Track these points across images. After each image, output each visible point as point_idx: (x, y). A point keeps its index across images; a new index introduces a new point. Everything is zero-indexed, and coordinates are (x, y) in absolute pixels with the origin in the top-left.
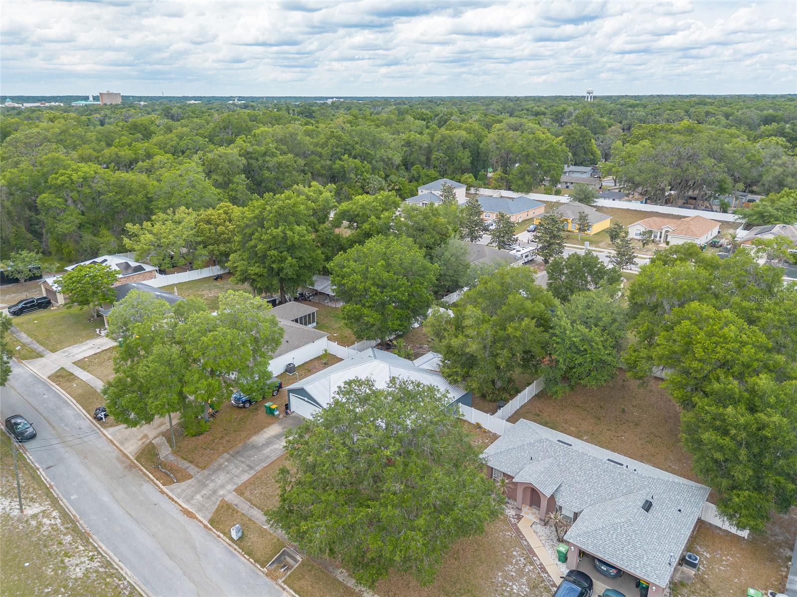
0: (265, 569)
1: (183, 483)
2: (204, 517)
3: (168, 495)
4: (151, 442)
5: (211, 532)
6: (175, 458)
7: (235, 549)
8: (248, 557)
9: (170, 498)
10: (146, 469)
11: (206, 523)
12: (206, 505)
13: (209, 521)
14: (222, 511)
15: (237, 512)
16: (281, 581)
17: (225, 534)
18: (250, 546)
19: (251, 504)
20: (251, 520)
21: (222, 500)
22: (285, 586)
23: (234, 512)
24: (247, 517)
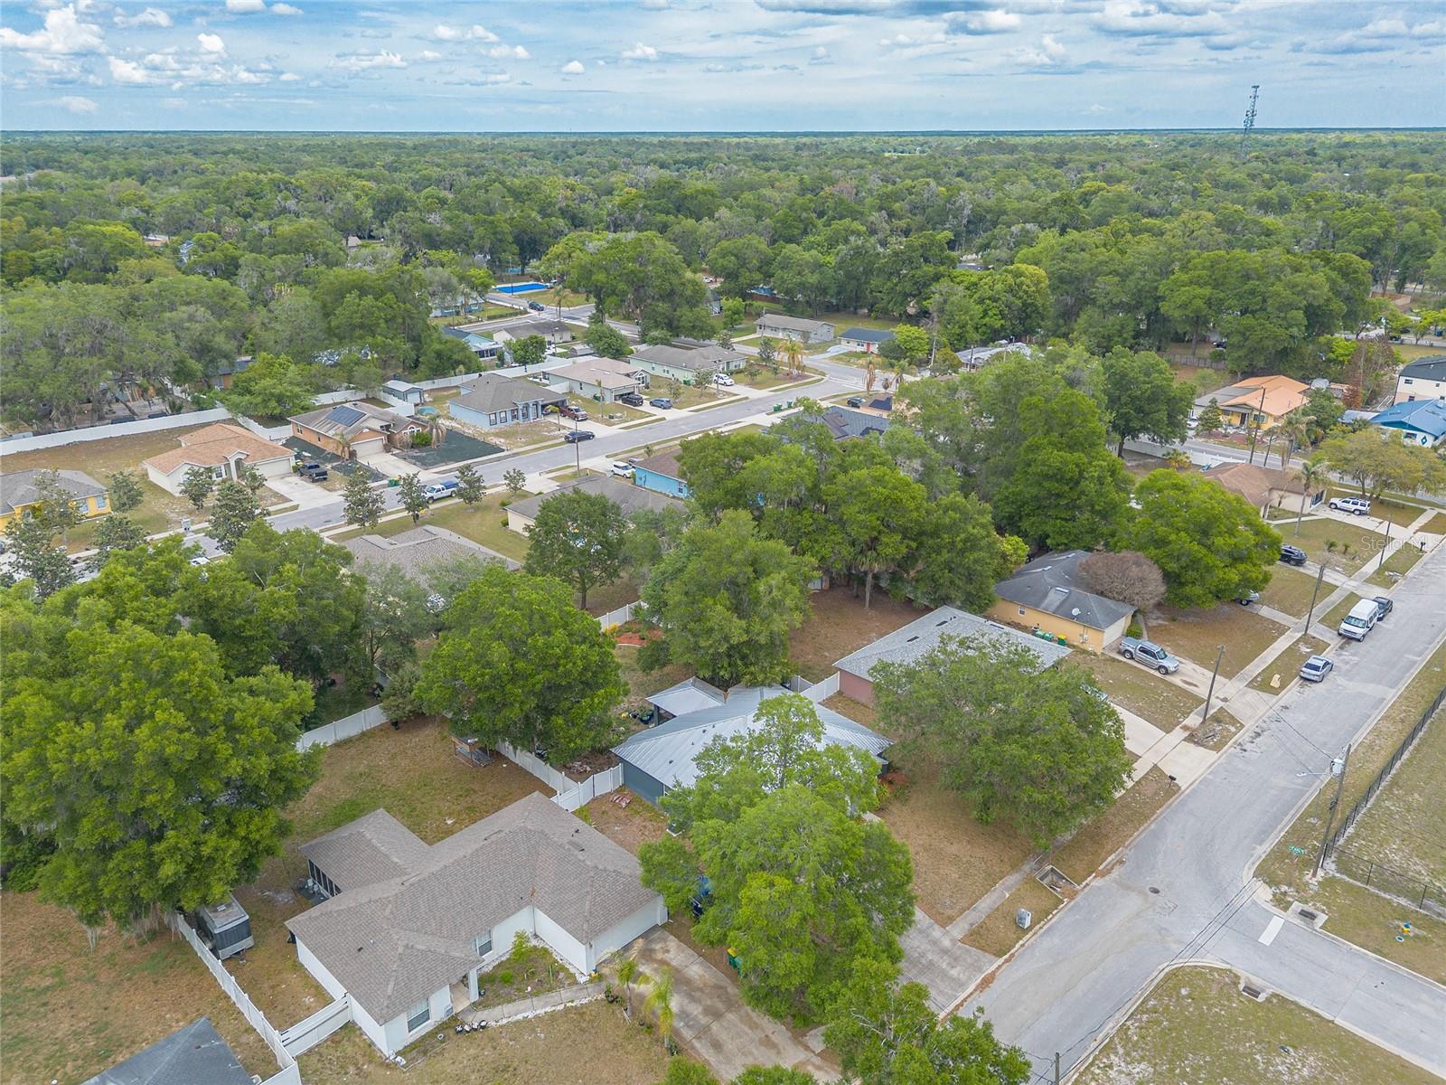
0: (1066, 900)
2: (992, 963)
5: (1015, 955)
7: (1042, 927)
8: (1051, 915)
11: (1002, 960)
12: (969, 960)
13: (999, 956)
14: (982, 941)
15: (985, 923)
16: (1078, 887)
17: (1019, 938)
18: (1036, 912)
19: (968, 909)
20: (997, 909)
21: (962, 942)
22: (1084, 884)
23: (983, 927)
24: (993, 913)
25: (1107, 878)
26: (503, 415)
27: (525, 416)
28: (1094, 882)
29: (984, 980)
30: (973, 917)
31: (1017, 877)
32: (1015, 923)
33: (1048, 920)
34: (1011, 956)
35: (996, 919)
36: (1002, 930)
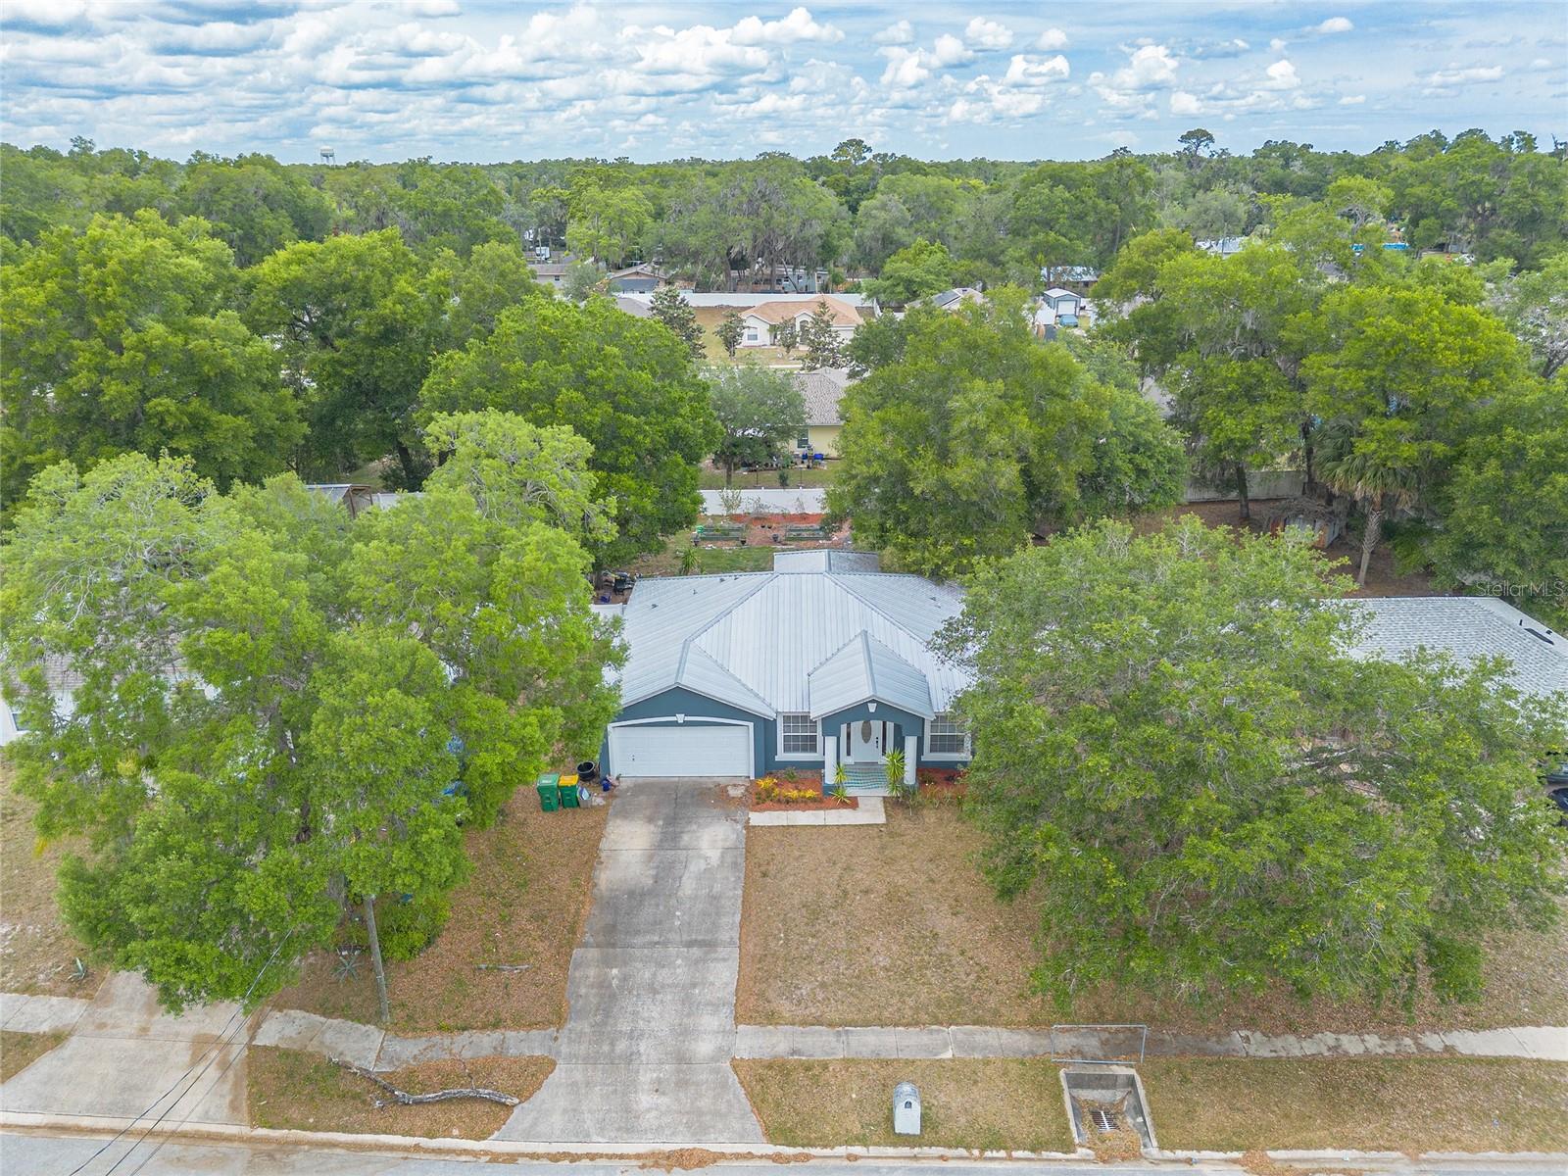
0: (1082, 1152)
1: (541, 1095)
2: (742, 1137)
3: (534, 1156)
4: (250, 1047)
5: (812, 1162)
6: (422, 1043)
7: (942, 1158)
8: (1002, 1154)
9: (555, 1158)
10: (345, 1129)
11: (771, 1149)
12: (704, 1103)
13: (773, 1139)
14: (775, 1091)
15: (825, 1066)
16: (1154, 1151)
17: (862, 1140)
18: (971, 1124)
19: (830, 1025)
20: (887, 1063)
21: (736, 1066)
22: (1181, 1154)
23: (814, 1070)
24: (867, 1062)
29: (681, 1153)
30: (819, 1044)
31: (1019, 1041)
32: (891, 1110)
33: (982, 1158)
34: (796, 1158)
35: (863, 1076)
36: (846, 1101)
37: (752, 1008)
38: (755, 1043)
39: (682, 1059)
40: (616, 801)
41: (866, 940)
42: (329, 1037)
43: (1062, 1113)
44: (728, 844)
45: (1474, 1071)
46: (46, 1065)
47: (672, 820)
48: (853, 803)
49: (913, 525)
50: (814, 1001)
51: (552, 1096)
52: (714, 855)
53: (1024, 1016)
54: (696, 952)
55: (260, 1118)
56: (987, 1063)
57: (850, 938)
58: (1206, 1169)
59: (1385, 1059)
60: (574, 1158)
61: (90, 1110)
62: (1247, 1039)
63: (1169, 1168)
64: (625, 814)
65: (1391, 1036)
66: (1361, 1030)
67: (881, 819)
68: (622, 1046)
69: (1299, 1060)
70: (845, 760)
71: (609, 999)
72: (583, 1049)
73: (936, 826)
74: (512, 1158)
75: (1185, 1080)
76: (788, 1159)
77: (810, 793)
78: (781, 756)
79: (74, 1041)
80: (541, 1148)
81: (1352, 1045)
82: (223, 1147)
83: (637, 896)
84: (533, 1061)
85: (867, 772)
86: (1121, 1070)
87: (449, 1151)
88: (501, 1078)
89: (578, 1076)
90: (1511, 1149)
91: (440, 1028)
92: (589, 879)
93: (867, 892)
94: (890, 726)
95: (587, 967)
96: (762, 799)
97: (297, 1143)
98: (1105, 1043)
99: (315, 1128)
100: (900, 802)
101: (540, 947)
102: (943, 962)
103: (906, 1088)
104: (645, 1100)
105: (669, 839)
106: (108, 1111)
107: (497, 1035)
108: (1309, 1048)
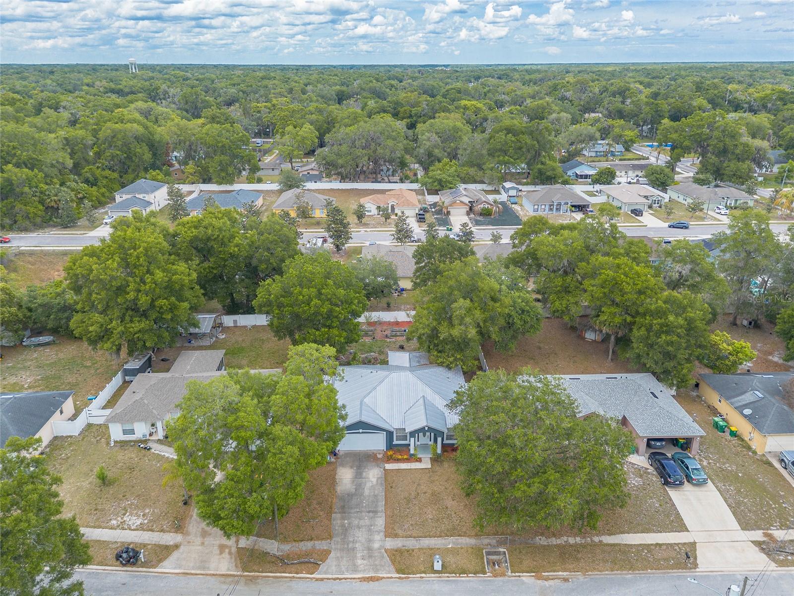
0: (488, 574)
1: (328, 561)
2: (389, 572)
3: (329, 579)
4: (238, 548)
5: (410, 579)
6: (290, 545)
7: (448, 577)
8: (465, 575)
9: (335, 579)
10: (271, 572)
11: (398, 575)
12: (377, 563)
13: (398, 573)
14: (398, 558)
15: (413, 550)
16: (509, 573)
17: (425, 572)
18: (457, 567)
19: (414, 537)
20: (432, 549)
21: (386, 551)
22: (517, 574)
23: (410, 552)
24: (425, 549)
25: (539, 582)
26: (543, 207)
27: (558, 210)
28: (527, 579)
29: (372, 577)
30: (411, 543)
31: (472, 541)
32: (433, 563)
33: (460, 577)
34: (405, 578)
35: (424, 553)
36: (419, 561)
37: (390, 533)
38: (391, 544)
39: (369, 549)
40: (339, 460)
41: (425, 510)
42: (261, 544)
43: (483, 563)
44: (379, 476)
45: (606, 548)
46: (175, 555)
47: (359, 467)
48: (420, 460)
49: (440, 348)
50: (409, 530)
51: (331, 561)
52: (374, 480)
53: (473, 533)
54: (371, 514)
55: (244, 569)
56: (462, 548)
57: (420, 509)
58: (524, 579)
59: (581, 545)
60: (340, 579)
61: (193, 568)
62: (540, 539)
63: (513, 578)
64: (342, 465)
65: (584, 537)
66: (575, 536)
67: (430, 466)
68: (351, 545)
69: (555, 545)
70: (417, 443)
71: (345, 531)
72: (339, 546)
73: (448, 468)
74: (322, 579)
75: (520, 552)
76: (403, 578)
77: (405, 457)
78: (395, 442)
79: (182, 548)
80: (330, 576)
81: (571, 541)
82: (236, 578)
83: (350, 496)
84: (325, 550)
85: (425, 447)
86: (502, 550)
87: (303, 578)
88: (315, 556)
89: (338, 555)
90: (612, 571)
91: (295, 541)
92: (334, 489)
93: (425, 493)
94: (432, 434)
95: (337, 520)
96: (390, 459)
97: (258, 577)
98: (498, 541)
99: (262, 572)
100: (436, 460)
101: (321, 513)
102: (449, 517)
103: (437, 557)
104: (359, 562)
105: (358, 475)
106: (199, 568)
107: (312, 542)
108: (559, 542)
